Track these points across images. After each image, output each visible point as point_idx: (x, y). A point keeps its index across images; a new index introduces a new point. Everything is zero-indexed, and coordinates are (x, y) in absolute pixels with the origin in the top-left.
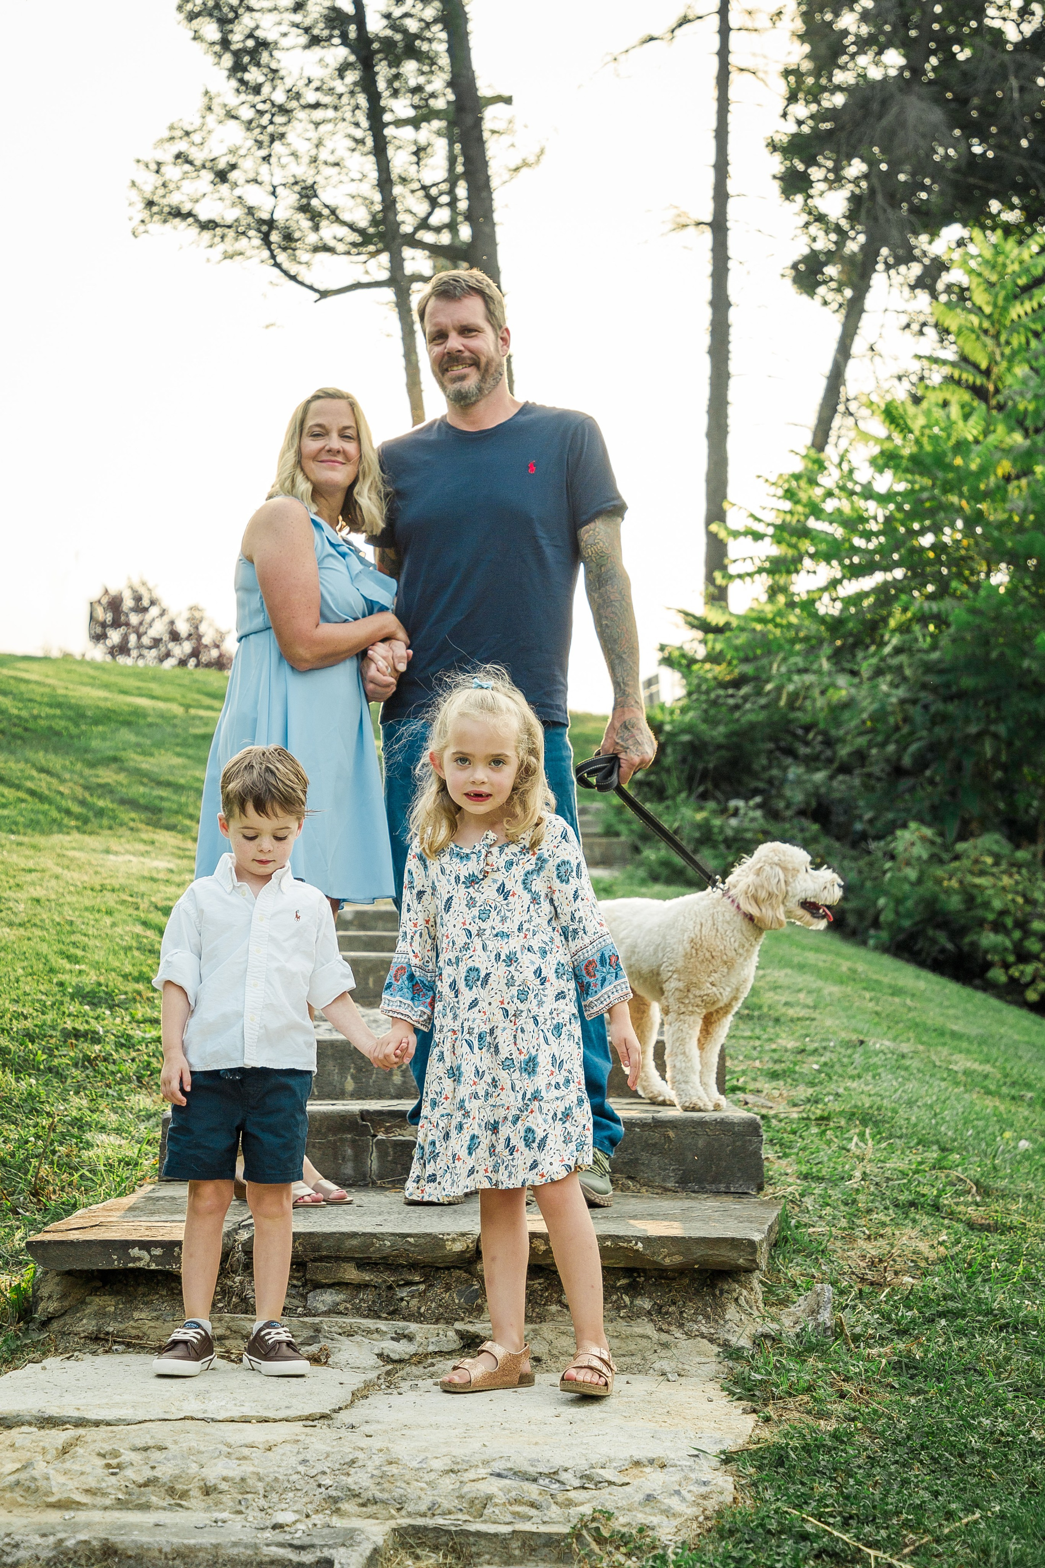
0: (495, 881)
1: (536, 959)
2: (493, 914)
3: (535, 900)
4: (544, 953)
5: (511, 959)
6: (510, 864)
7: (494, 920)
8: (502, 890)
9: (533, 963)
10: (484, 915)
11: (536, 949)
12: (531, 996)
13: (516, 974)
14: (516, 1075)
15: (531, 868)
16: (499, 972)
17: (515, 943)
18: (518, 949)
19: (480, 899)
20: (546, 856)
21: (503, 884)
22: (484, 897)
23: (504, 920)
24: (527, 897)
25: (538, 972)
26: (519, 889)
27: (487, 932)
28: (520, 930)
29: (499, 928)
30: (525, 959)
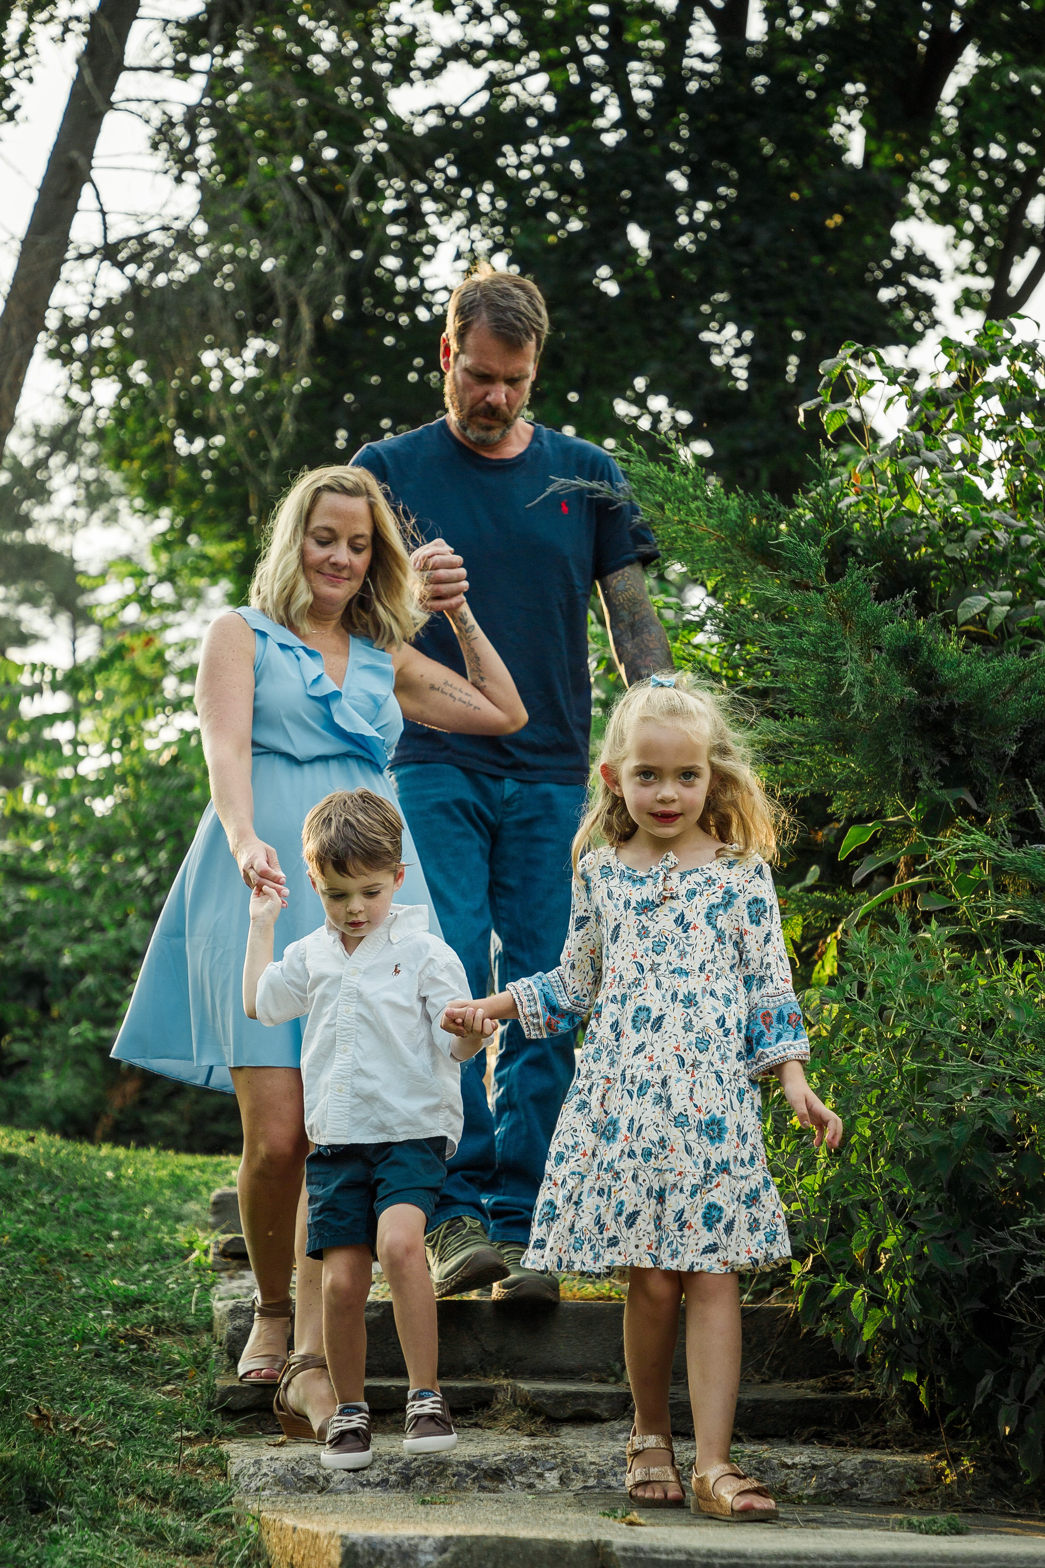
0: (672, 910)
1: (720, 1004)
2: (670, 947)
3: (720, 938)
4: (728, 1001)
5: (690, 1001)
6: (692, 894)
7: (671, 954)
8: (680, 920)
9: (715, 1010)
10: (659, 948)
11: (719, 994)
12: (713, 1047)
13: (695, 1020)
14: (692, 1136)
15: (716, 901)
16: (675, 1015)
17: (695, 984)
18: (699, 991)
19: (654, 929)
20: (735, 890)
21: (682, 915)
22: (658, 927)
23: (682, 955)
24: (711, 934)
25: (721, 1021)
26: (701, 922)
27: (663, 968)
28: (702, 969)
29: (677, 963)
30: (706, 1003)
